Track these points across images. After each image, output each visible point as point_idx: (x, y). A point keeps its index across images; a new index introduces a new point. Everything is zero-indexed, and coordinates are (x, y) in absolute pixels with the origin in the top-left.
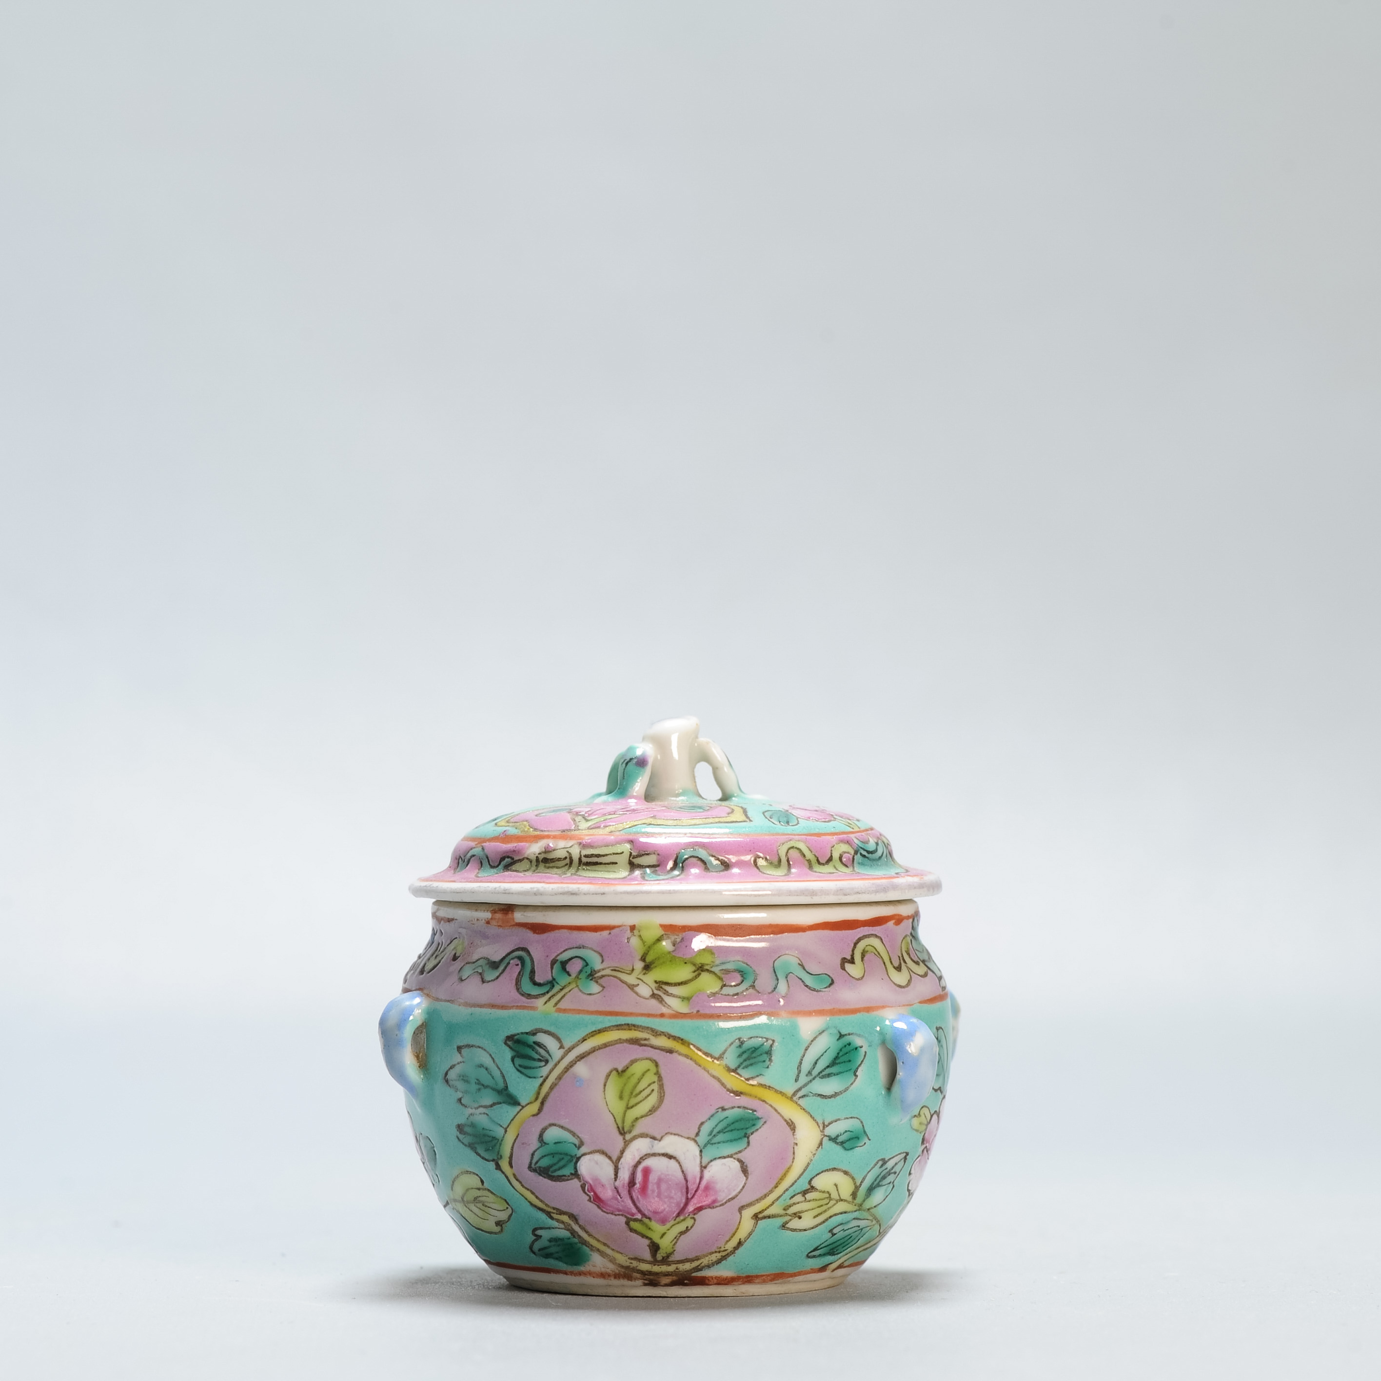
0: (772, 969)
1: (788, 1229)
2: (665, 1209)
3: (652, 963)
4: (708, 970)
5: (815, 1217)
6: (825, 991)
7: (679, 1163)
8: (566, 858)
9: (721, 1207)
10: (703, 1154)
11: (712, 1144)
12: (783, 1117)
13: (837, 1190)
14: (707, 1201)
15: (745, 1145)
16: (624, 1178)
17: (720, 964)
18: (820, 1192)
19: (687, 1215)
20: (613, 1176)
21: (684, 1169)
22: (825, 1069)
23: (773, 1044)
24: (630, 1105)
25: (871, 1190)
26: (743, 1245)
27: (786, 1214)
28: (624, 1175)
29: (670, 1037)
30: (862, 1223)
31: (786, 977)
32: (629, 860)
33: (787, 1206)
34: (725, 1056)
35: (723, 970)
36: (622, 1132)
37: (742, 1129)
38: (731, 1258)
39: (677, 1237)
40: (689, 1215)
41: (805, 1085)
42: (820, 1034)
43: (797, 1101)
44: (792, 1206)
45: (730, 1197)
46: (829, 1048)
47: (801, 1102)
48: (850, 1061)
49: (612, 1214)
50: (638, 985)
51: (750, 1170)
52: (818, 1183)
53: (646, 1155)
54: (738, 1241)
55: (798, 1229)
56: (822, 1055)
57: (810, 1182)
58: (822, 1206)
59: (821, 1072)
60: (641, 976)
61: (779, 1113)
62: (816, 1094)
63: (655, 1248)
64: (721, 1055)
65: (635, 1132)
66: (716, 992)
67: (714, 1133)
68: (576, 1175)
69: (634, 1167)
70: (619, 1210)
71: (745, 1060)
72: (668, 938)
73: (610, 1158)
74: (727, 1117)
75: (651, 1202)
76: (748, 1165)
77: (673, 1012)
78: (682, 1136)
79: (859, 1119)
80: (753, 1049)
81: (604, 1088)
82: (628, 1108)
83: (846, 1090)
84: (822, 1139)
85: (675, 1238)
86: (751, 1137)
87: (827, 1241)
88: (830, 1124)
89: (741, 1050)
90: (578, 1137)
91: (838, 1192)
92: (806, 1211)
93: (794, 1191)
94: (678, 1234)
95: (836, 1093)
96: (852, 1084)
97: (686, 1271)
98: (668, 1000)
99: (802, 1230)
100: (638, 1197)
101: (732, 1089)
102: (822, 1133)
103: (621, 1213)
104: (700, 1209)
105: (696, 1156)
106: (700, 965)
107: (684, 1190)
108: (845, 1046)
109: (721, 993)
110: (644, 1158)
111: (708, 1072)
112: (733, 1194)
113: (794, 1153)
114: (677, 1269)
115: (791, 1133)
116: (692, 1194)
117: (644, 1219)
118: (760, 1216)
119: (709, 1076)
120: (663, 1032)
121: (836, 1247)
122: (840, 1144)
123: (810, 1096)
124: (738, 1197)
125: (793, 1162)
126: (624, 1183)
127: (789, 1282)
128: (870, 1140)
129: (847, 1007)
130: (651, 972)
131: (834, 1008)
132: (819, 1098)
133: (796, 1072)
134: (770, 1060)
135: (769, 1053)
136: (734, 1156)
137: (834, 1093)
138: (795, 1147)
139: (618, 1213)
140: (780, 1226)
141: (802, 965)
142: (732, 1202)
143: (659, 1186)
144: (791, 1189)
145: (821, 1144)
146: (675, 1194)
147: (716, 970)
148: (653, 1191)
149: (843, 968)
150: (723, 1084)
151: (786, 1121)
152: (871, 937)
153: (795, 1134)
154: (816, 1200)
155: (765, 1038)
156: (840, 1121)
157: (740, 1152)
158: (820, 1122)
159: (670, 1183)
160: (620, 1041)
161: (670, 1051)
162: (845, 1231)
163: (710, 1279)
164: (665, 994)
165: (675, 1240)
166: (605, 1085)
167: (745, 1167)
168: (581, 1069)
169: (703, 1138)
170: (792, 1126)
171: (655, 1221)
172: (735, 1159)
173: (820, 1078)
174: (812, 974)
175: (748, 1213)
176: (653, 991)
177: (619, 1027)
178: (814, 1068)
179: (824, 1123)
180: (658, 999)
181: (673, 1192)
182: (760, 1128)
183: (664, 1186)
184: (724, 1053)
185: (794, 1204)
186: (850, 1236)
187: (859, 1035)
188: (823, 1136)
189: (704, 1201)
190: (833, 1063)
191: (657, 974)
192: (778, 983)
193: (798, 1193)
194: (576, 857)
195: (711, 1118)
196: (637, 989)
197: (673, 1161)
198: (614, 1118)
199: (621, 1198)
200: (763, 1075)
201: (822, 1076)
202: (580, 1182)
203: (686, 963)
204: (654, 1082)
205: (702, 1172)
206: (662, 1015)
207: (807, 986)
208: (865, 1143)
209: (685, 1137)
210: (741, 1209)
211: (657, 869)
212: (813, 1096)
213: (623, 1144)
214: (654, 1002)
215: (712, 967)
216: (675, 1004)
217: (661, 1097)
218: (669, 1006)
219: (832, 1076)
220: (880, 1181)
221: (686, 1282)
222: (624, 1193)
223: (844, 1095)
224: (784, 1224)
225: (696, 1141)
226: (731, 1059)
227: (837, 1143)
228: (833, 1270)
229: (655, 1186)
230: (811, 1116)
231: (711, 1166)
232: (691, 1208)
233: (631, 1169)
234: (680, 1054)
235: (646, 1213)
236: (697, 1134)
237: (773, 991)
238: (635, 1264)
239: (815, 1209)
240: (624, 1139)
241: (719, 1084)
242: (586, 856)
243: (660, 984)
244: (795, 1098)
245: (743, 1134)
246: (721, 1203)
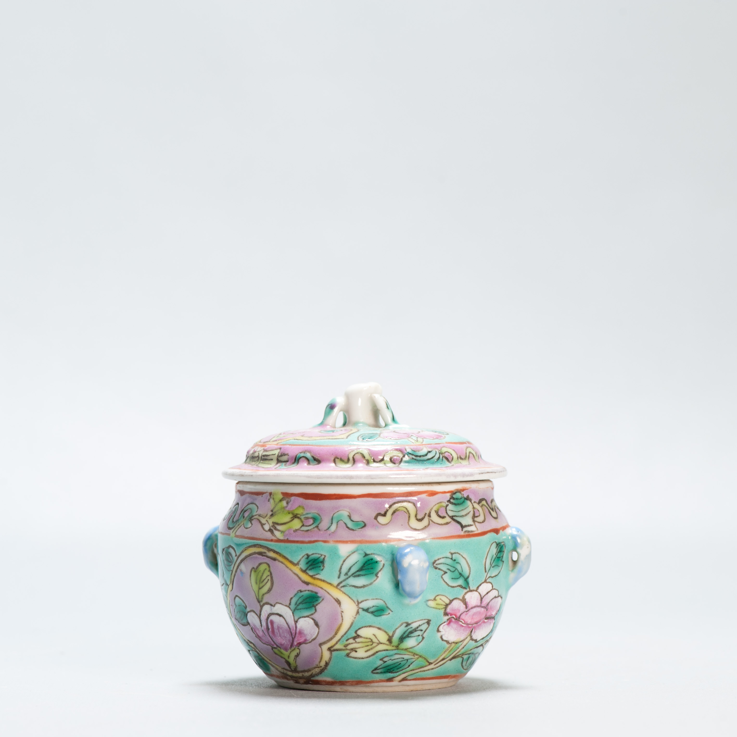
0: (331, 518)
1: (351, 657)
2: (284, 643)
3: (275, 512)
4: (298, 518)
5: (366, 651)
6: (358, 531)
7: (284, 619)
8: (257, 456)
9: (310, 644)
10: (294, 615)
11: (298, 610)
12: (333, 597)
13: (376, 638)
14: (302, 640)
15: (314, 611)
16: (264, 625)
17: (306, 514)
18: (365, 638)
19: (295, 647)
20: (260, 625)
21: (287, 622)
22: (356, 572)
23: (325, 558)
24: (260, 587)
25: (402, 639)
26: (329, 664)
27: (346, 649)
28: (264, 624)
29: (275, 552)
30: (406, 657)
31: (337, 522)
32: (277, 458)
33: (346, 645)
34: (300, 563)
35: (305, 517)
36: (259, 602)
37: (311, 602)
38: (326, 671)
39: (295, 658)
40: (296, 647)
41: (344, 580)
42: (353, 553)
43: (340, 589)
44: (349, 645)
45: (313, 638)
46: (358, 561)
47: (342, 589)
48: (372, 568)
49: (265, 644)
50: (265, 524)
51: (320, 624)
52: (360, 632)
53: (270, 614)
54: (325, 662)
55: (358, 658)
56: (354, 565)
57: (356, 632)
58: (368, 646)
59: (353, 574)
60: (268, 520)
61: (330, 595)
62: (351, 585)
63: (288, 664)
64: (298, 562)
65: (264, 601)
66: (298, 529)
67: (298, 603)
68: (248, 624)
69: (267, 620)
70: (268, 643)
71: (310, 566)
72: (285, 500)
73: (257, 615)
74: (303, 596)
75: (277, 639)
76: (318, 622)
77: (277, 539)
78: (283, 605)
79: (382, 600)
80: (314, 560)
81: (250, 578)
82: (260, 588)
83: (371, 584)
84: (358, 610)
85: (294, 659)
86: (317, 607)
87: (381, 665)
88: (362, 602)
89: (308, 560)
90: (245, 603)
91: (377, 639)
92: (358, 648)
93: (347, 637)
94: (295, 656)
95: (364, 585)
96: (375, 581)
97: (307, 677)
98: (276, 533)
99: (360, 658)
100: (272, 636)
101: (304, 581)
102: (357, 607)
103: (268, 644)
104: (300, 644)
105: (291, 616)
106: (296, 515)
107: (290, 633)
108: (369, 560)
109: (300, 529)
110: (269, 615)
111: (292, 571)
112: (314, 637)
113: (342, 617)
114: (303, 675)
115: (338, 606)
116: (294, 636)
117: (278, 648)
118: (332, 649)
119: (293, 573)
120: (272, 549)
121: (392, 668)
122: (370, 613)
123: (347, 586)
124: (317, 639)
125: (342, 621)
126: (265, 628)
127: (369, 686)
128: (392, 611)
129: (372, 539)
130: (273, 518)
131: (362, 540)
132: (353, 588)
133: (338, 573)
134: (323, 566)
135: (323, 562)
136: (310, 617)
137: (363, 585)
138: (342, 613)
139: (267, 644)
140: (345, 656)
141: (350, 517)
142: (314, 641)
143: (279, 631)
144: (345, 636)
145: (358, 612)
146: (287, 635)
147: (302, 517)
148: (277, 633)
149: (376, 518)
150: (300, 578)
151: (334, 599)
152: (405, 502)
153: (341, 606)
154: (363, 642)
155: (320, 554)
156: (369, 601)
157: (312, 614)
158: (356, 601)
159: (283, 629)
160: (255, 553)
161: (275, 559)
162: (393, 660)
163: (321, 682)
164: (274, 529)
165: (295, 660)
166: (250, 576)
167: (316, 623)
168: (242, 567)
169: (293, 606)
170: (339, 602)
171: (282, 649)
172: (310, 618)
173: (353, 577)
174: (353, 521)
175: (325, 647)
176: (270, 527)
177: (255, 546)
178: (349, 571)
179: (358, 601)
180: (271, 532)
181: (285, 634)
182: (321, 602)
183: (281, 631)
184: (299, 561)
185: (349, 644)
186: (399, 663)
187: (379, 555)
188: (358, 608)
189: (301, 640)
190: (361, 569)
191: (275, 519)
192: (331, 526)
193: (350, 638)
194: (260, 456)
195: (295, 596)
196: (264, 526)
197: (281, 618)
198: (255, 594)
199: (266, 636)
200: (320, 574)
201: (354, 576)
202: (250, 626)
203: (289, 513)
204: (269, 576)
205: (296, 624)
206: (272, 540)
207: (348, 527)
208: (389, 613)
209: (284, 605)
210: (321, 645)
211: (287, 463)
212: (349, 586)
213: (260, 607)
214: (269, 533)
215: (301, 516)
216: (278, 535)
217: (272, 583)
218: (275, 535)
219: (360, 576)
220: (408, 634)
221: (310, 682)
222: (266, 633)
223: (370, 587)
224: (347, 655)
225: (290, 608)
226: (303, 565)
227: (369, 613)
228: (400, 681)
229: (277, 631)
230: (349, 597)
231: (299, 621)
232: (295, 643)
233: (266, 621)
234: (279, 561)
235: (277, 644)
236: (290, 604)
237: (327, 529)
238: (285, 672)
239: (364, 647)
240: (260, 605)
241: (298, 578)
242: (264, 456)
243: (275, 523)
244: (339, 587)
245: (312, 605)
246: (309, 641)
